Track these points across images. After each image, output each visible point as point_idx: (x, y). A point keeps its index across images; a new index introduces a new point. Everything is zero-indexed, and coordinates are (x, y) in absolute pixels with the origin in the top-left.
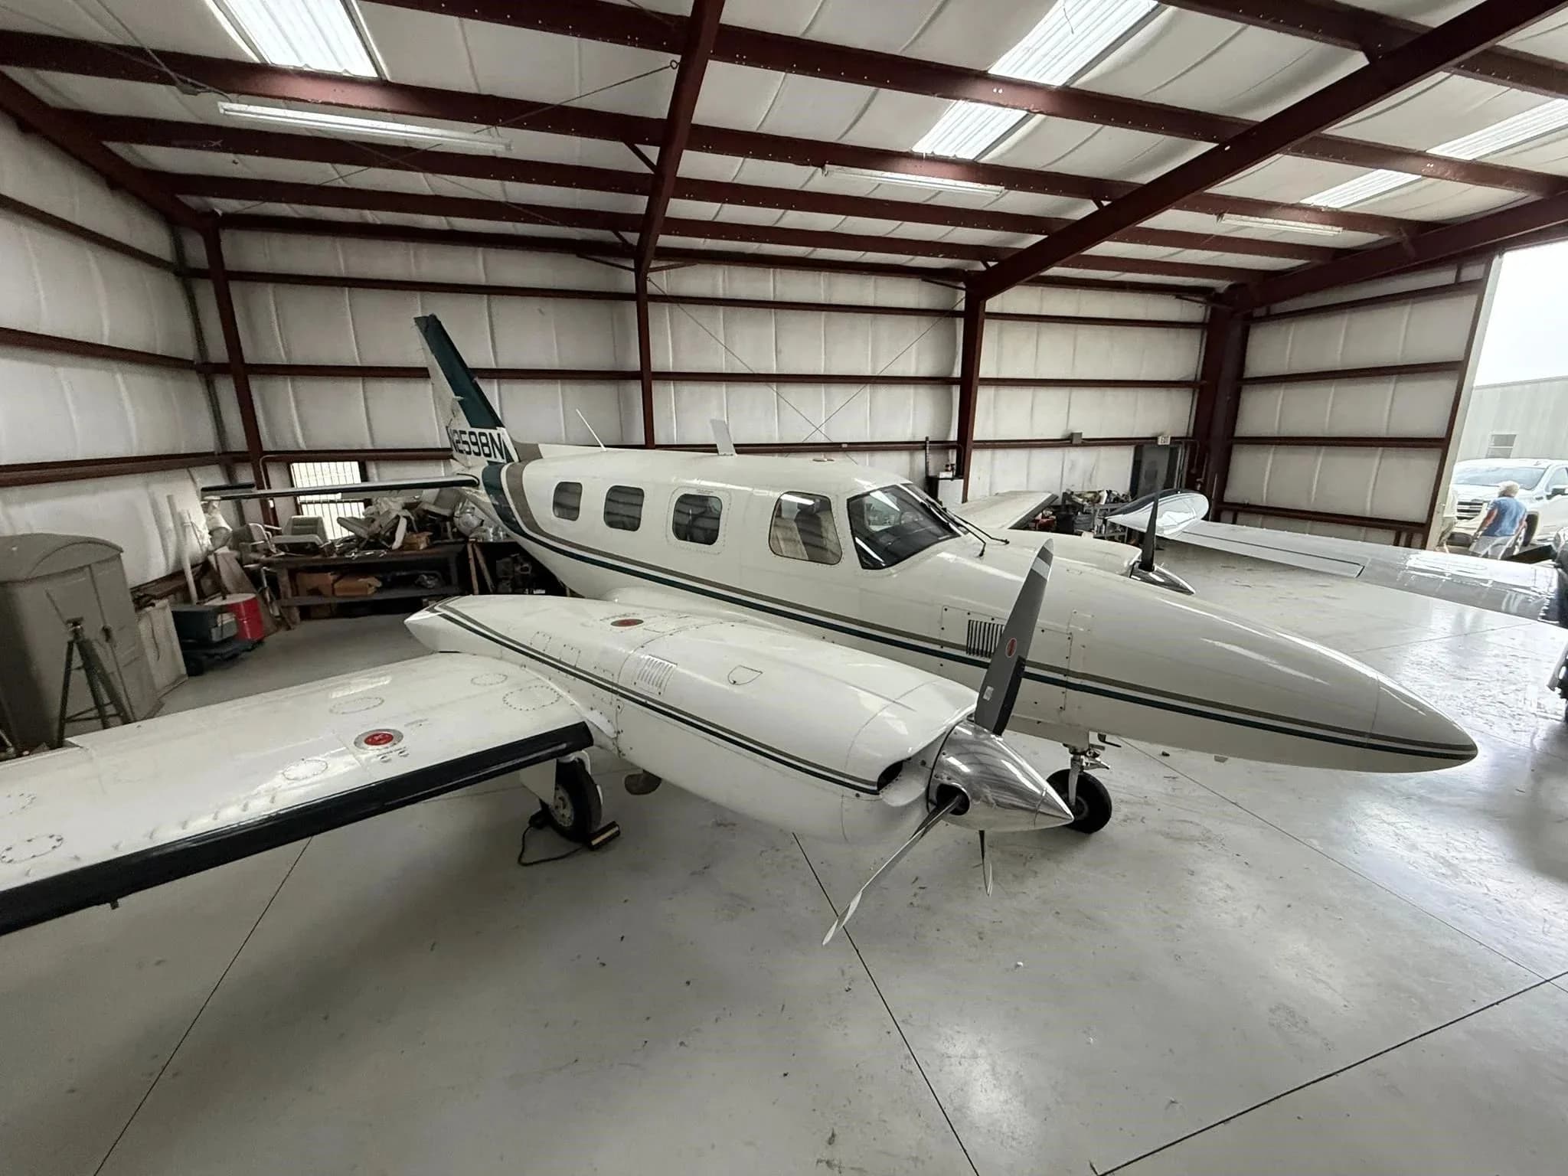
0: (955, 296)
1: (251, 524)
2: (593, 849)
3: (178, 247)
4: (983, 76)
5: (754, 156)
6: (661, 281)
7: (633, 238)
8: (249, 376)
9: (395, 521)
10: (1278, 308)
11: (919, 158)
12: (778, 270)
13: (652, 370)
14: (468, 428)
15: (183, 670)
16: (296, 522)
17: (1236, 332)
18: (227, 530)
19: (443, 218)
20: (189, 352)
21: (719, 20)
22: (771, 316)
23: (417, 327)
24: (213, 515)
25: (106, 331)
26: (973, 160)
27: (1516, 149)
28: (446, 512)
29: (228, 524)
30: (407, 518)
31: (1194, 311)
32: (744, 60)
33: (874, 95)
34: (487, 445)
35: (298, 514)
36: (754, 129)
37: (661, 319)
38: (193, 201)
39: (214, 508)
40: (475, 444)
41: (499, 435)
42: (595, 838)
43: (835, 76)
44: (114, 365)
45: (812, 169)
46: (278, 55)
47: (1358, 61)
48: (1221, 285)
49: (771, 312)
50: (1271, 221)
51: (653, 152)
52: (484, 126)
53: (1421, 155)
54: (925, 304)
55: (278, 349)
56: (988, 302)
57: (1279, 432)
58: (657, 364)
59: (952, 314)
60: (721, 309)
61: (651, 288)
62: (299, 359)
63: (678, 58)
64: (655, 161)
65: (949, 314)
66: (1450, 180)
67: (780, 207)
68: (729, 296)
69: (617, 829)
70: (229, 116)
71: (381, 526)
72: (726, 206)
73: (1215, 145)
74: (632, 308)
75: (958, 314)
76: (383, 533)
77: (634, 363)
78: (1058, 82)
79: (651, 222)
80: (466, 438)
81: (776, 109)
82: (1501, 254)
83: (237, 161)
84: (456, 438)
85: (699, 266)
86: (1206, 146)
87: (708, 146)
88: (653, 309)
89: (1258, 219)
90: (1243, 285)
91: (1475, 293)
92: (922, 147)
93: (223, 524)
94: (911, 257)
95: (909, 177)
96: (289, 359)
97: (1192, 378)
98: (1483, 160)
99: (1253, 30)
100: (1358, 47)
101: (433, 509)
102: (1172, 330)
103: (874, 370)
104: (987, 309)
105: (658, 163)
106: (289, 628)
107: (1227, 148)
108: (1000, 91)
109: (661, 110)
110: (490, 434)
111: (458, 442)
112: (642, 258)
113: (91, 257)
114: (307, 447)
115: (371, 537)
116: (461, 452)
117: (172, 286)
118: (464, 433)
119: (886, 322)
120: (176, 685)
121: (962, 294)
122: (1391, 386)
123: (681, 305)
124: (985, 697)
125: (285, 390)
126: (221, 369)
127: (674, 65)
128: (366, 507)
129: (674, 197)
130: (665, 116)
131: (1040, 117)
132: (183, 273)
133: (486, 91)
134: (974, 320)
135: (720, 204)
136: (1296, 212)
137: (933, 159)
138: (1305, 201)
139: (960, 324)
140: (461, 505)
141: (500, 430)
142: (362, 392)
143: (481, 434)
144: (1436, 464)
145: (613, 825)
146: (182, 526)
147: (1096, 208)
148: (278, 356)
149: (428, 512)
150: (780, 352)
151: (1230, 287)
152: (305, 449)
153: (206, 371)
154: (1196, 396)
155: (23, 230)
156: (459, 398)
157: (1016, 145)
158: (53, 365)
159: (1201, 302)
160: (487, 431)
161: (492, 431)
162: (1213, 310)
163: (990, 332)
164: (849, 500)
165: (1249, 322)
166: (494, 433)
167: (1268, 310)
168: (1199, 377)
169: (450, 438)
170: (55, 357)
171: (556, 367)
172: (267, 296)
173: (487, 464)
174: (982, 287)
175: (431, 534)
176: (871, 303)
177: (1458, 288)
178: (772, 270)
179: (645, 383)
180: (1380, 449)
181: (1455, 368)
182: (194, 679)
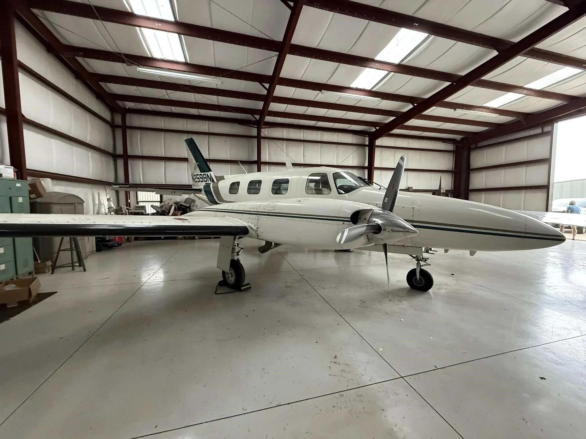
0: (365, 139)
1: (122, 206)
2: (241, 291)
3: (113, 118)
4: (373, 60)
5: (299, 87)
6: (266, 132)
7: (257, 117)
8: (128, 159)
9: (171, 206)
10: (480, 144)
11: (352, 89)
12: (304, 130)
13: (261, 161)
14: (200, 173)
15: (95, 249)
16: (137, 207)
17: (465, 154)
18: (114, 208)
19: (197, 109)
20: (111, 150)
21: (290, 42)
22: (302, 144)
23: (185, 143)
24: (110, 203)
25: (88, 138)
26: (370, 90)
27: (553, 86)
28: (188, 205)
29: (114, 206)
30: (175, 206)
31: (449, 147)
32: (298, 54)
33: (338, 66)
34: (206, 178)
35: (137, 204)
36: (299, 79)
37: (265, 145)
38: (120, 103)
39: (111, 200)
40: (202, 178)
41: (210, 174)
42: (242, 287)
43: (326, 60)
44: (89, 149)
45: (318, 92)
46: (157, 55)
47: (495, 53)
48: (458, 137)
49: (302, 143)
50: (473, 111)
51: (267, 86)
52: (215, 77)
53: (521, 88)
54: (354, 142)
55: (139, 151)
56: (376, 141)
57: (485, 187)
58: (263, 159)
59: (364, 146)
60: (285, 142)
61: (262, 135)
62: (145, 154)
63: (278, 53)
64: (268, 88)
65: (363, 145)
66: (533, 96)
67: (306, 106)
68: (288, 138)
69: (250, 286)
70: (140, 72)
71: (166, 208)
72: (289, 105)
73: (451, 83)
74: (255, 141)
75: (366, 146)
76: (166, 211)
77: (255, 158)
78: (397, 62)
79: (264, 112)
80: (198, 177)
81: (307, 72)
82: (557, 122)
83: (137, 90)
84: (195, 177)
85: (278, 128)
86: (448, 84)
87: (284, 84)
88: (262, 141)
89: (468, 111)
90: (467, 138)
91: (549, 135)
92: (353, 85)
93: (113, 206)
94: (349, 125)
95: (349, 94)
96: (142, 154)
97: (451, 170)
98: (544, 90)
99: (459, 43)
100: (493, 48)
101: (184, 204)
102: (443, 153)
103: (337, 164)
104: (376, 144)
105: (269, 88)
106: (130, 242)
107: (455, 84)
108: (378, 65)
109: (271, 73)
110: (207, 174)
111: (195, 178)
112: (260, 124)
113: (88, 117)
114: (144, 183)
115: (162, 212)
116: (196, 182)
117: (109, 129)
118: (198, 175)
119: (341, 147)
120: (92, 253)
121: (367, 139)
122: (525, 168)
123: (272, 140)
124: (385, 201)
125: (140, 164)
126: (120, 156)
127: (276, 55)
128: (160, 203)
129: (272, 102)
130: (271, 74)
131: (392, 73)
132: (112, 126)
133: (217, 66)
134: (372, 148)
135: (287, 105)
136: (481, 109)
137: (357, 89)
138: (485, 105)
139: (367, 149)
140: (193, 203)
141: (211, 172)
142: (164, 164)
143: (204, 174)
144: (546, 195)
145: (249, 284)
146: (100, 204)
147: (412, 106)
148: (138, 153)
149: (181, 205)
150: (305, 156)
151: (462, 138)
152: (143, 183)
153: (115, 157)
154: (453, 176)
155: (72, 105)
156: (198, 163)
157: (384, 84)
158: (72, 145)
159: (452, 144)
160: (206, 173)
161: (208, 173)
162: (456, 146)
163: (378, 153)
164: (333, 174)
165: (470, 150)
166: (209, 173)
167: (476, 145)
168: (454, 169)
169: (192, 177)
170: (73, 143)
171: (229, 159)
172: (138, 134)
173: (205, 184)
174: (373, 137)
175: (182, 212)
176: (336, 141)
177: (543, 134)
178: (302, 130)
179: (259, 165)
180: (524, 190)
181: (547, 161)
182: (97, 252)
